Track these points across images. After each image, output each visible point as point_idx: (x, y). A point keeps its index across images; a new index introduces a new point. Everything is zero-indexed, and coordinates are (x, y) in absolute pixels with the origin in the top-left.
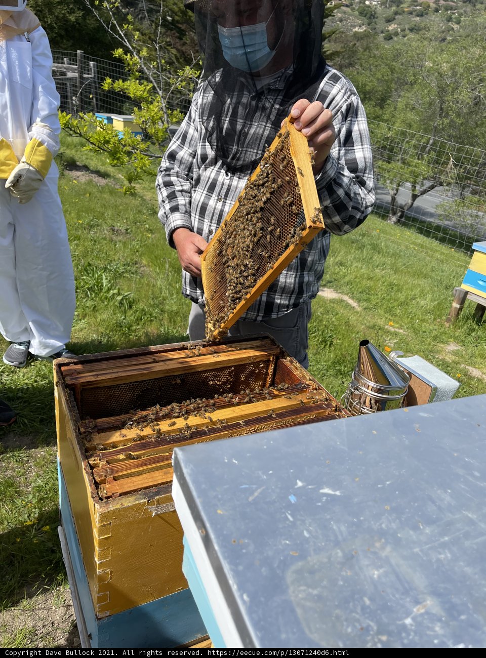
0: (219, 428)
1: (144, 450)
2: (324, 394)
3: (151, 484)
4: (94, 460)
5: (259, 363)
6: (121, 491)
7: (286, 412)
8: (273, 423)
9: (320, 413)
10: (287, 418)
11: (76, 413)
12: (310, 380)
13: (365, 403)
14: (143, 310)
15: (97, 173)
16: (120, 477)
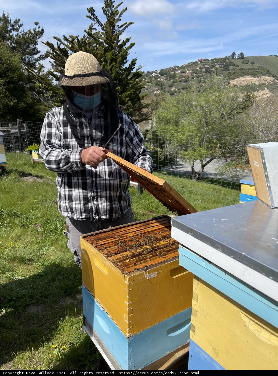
1: (134, 258)
15: (37, 176)
16: (130, 267)
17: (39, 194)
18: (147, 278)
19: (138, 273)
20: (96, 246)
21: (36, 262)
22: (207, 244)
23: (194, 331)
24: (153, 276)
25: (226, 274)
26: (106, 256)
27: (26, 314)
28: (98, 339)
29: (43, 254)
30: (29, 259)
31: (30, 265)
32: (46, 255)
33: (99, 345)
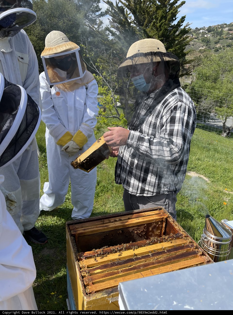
0: (139, 258)
1: (105, 268)
2: (190, 240)
3: (109, 287)
4: (84, 274)
5: (158, 222)
6: (95, 290)
7: (171, 249)
8: (166, 255)
9: (188, 250)
10: (172, 253)
11: (76, 249)
12: (183, 232)
13: (210, 244)
14: (104, 186)
16: (95, 283)
18: (111, 302)
19: (99, 296)
24: (118, 299)
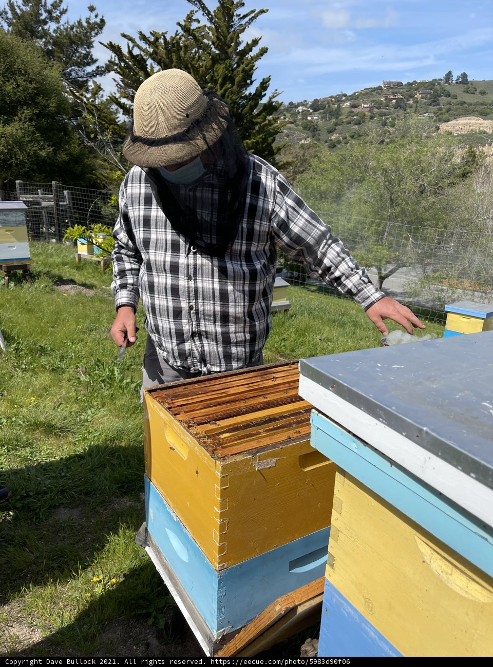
0: (286, 416)
1: (236, 431)
3: (250, 448)
6: (231, 453)
15: (84, 285)
16: (227, 447)
17: (86, 316)
18: (257, 469)
19: (239, 458)
20: (170, 408)
21: (74, 433)
22: (361, 409)
23: (332, 566)
24: (268, 465)
25: (393, 466)
26: (186, 425)
27: (51, 522)
28: (168, 570)
29: (87, 420)
30: (61, 428)
31: (62, 437)
32: (91, 422)
33: (170, 581)
